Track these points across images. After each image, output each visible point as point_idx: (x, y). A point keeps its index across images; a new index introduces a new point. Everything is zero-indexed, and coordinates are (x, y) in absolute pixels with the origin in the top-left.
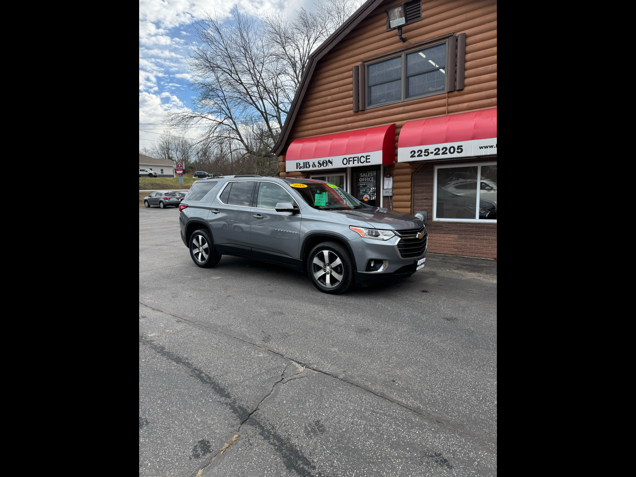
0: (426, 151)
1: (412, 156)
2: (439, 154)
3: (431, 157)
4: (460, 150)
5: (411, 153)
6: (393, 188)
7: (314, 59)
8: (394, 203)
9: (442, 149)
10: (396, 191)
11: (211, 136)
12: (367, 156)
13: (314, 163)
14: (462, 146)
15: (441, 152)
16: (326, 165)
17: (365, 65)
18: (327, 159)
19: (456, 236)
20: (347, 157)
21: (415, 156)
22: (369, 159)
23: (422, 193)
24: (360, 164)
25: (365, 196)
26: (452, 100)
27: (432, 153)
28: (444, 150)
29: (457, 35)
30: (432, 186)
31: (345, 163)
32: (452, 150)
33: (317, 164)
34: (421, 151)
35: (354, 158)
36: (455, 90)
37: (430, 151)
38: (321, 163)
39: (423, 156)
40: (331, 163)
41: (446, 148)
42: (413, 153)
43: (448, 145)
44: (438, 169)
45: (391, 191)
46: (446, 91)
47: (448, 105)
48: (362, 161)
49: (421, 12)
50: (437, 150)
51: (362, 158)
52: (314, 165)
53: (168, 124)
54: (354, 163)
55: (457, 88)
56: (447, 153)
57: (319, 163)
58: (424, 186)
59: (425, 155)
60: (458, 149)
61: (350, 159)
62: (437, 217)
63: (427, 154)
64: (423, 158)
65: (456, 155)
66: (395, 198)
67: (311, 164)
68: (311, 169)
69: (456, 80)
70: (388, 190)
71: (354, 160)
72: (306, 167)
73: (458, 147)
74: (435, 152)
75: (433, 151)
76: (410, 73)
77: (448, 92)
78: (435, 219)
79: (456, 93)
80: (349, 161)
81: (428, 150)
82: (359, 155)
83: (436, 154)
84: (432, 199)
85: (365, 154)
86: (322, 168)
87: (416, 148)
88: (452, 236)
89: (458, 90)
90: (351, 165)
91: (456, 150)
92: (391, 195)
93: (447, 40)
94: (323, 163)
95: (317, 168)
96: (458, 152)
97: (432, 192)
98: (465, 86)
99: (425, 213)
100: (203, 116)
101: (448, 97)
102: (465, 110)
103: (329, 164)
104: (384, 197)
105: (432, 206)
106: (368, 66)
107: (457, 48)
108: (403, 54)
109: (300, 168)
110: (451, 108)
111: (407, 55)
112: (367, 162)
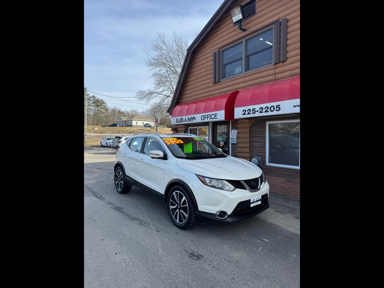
0: (254, 109)
1: (244, 114)
2: (263, 112)
3: (257, 114)
4: (278, 109)
5: (243, 111)
6: (237, 138)
7: (190, 51)
8: (238, 148)
9: (265, 108)
10: (239, 140)
11: (162, 104)
12: (215, 114)
13: (186, 119)
14: (279, 105)
15: (264, 110)
16: (192, 121)
17: (220, 51)
18: (193, 116)
19: (284, 179)
20: (204, 114)
21: (246, 114)
22: (217, 116)
23: (258, 142)
24: (211, 120)
25: (221, 143)
26: (278, 70)
27: (258, 111)
28: (267, 108)
29: (280, 21)
30: (265, 137)
31: (203, 119)
32: (272, 109)
33: (187, 120)
34: (250, 110)
35: (208, 115)
36: (280, 62)
37: (256, 110)
38: (189, 118)
39: (251, 113)
40: (195, 119)
41: (268, 107)
42: (244, 111)
43: (269, 105)
44: (269, 124)
45: (236, 140)
46: (273, 64)
47: (275, 74)
48: (212, 118)
49: (255, 9)
50: (261, 109)
51: (213, 115)
52: (186, 121)
53: (139, 97)
54: (207, 119)
55: (281, 61)
56: (268, 112)
57: (188, 119)
58: (259, 137)
59: (253, 113)
60: (276, 108)
61: (206, 116)
62: (269, 162)
63: (254, 112)
64: (251, 115)
65: (275, 113)
66: (239, 145)
67: (184, 119)
68: (184, 123)
69: (280, 55)
70: (234, 139)
71: (208, 117)
72: (182, 122)
73: (277, 106)
74: (259, 111)
75: (258, 110)
76: (249, 53)
77: (275, 64)
78: (268, 164)
79: (281, 64)
80: (205, 117)
81: (255, 109)
82: (211, 113)
83: (260, 112)
84: (265, 147)
85: (214, 113)
86: (190, 122)
87: (246, 108)
88: (281, 179)
89: (282, 62)
90: (206, 120)
91: (275, 109)
92: (235, 142)
93: (274, 25)
94: (191, 119)
95: (187, 122)
96: (277, 110)
97: (265, 142)
98: (287, 59)
99: (260, 158)
100: (159, 93)
101: (275, 68)
102: (288, 77)
103: (194, 120)
104: (232, 144)
105: (265, 153)
106: (222, 51)
107: (280, 31)
108: (244, 40)
109: (178, 122)
110: (277, 76)
111: (246, 41)
112: (215, 118)
